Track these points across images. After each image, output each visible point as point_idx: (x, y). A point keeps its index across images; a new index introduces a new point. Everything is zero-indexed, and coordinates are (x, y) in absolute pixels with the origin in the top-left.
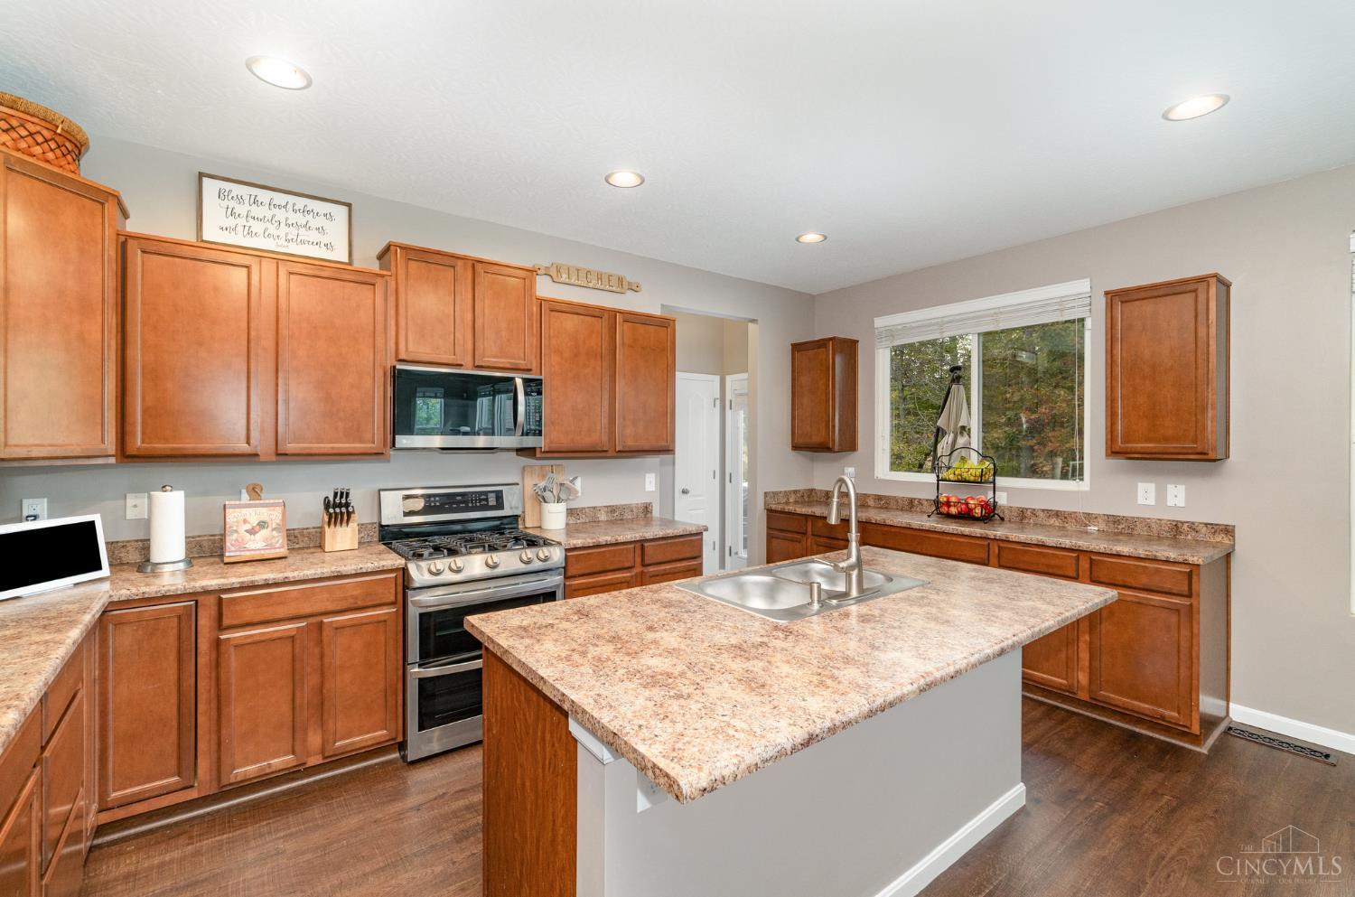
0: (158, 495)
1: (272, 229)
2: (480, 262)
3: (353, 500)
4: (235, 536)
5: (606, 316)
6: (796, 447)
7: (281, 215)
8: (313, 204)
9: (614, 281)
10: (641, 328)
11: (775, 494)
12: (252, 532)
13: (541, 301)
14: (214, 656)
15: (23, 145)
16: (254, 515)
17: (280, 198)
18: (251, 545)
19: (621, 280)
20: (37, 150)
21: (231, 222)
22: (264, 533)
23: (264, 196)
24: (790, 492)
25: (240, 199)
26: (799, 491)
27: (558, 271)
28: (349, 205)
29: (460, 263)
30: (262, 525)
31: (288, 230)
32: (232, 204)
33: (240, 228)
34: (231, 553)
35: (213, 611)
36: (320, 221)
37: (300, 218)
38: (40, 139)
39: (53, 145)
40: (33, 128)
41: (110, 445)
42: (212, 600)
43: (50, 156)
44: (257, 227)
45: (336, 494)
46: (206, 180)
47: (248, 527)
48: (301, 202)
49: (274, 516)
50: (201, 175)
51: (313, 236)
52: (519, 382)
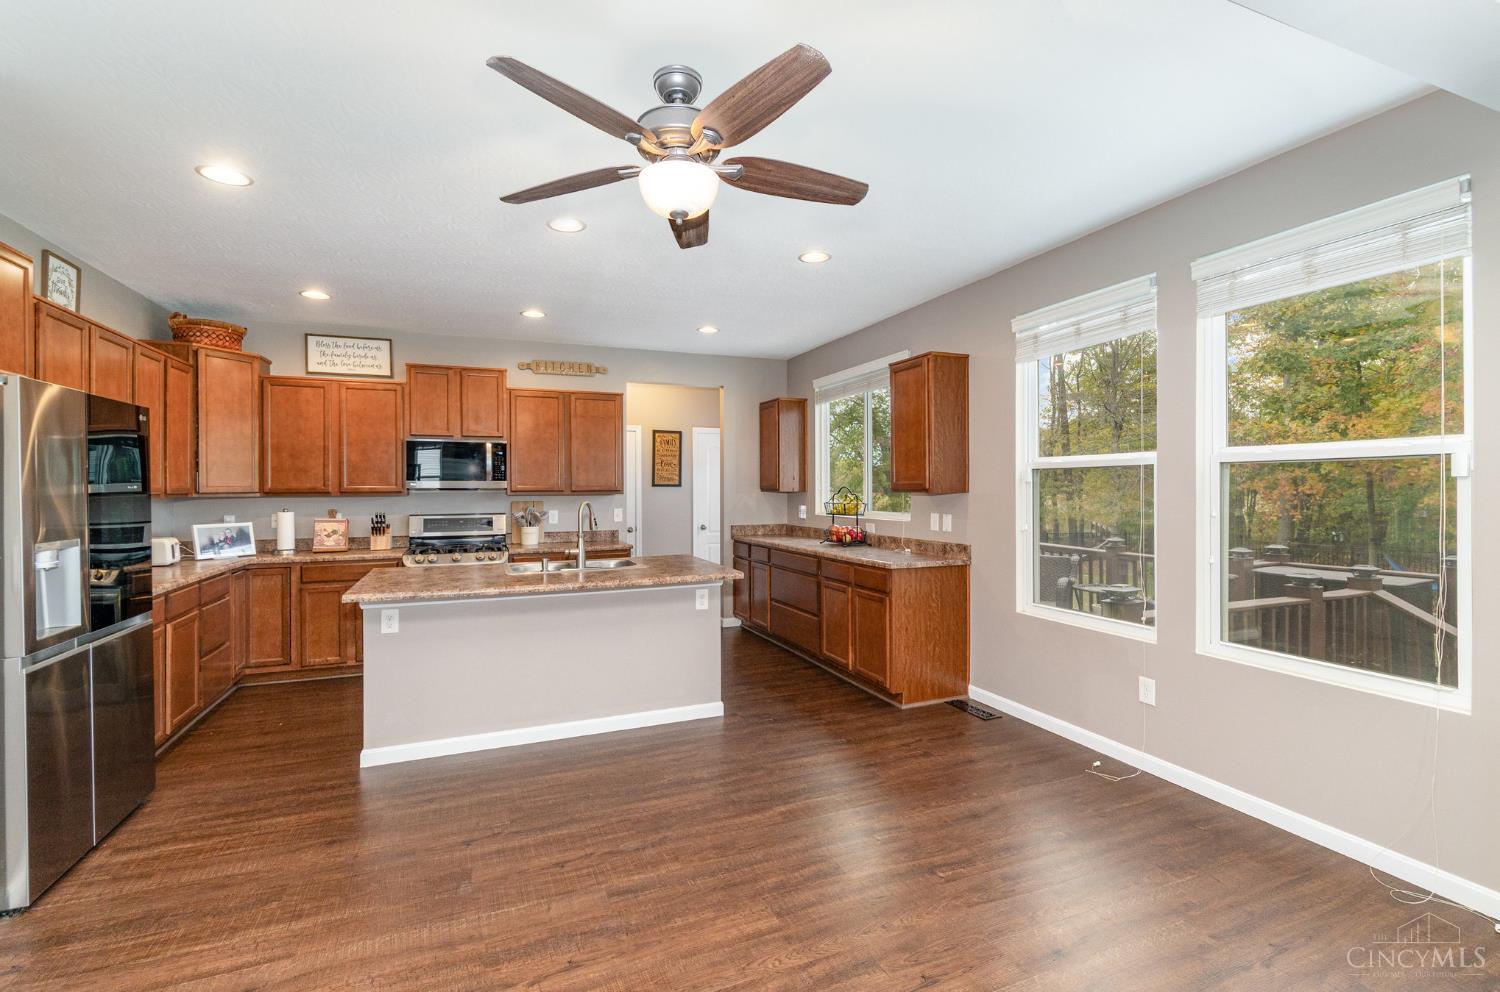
0: (281, 514)
1: (346, 361)
2: (465, 369)
3: (389, 519)
4: (319, 538)
5: (561, 396)
6: (763, 489)
7: (350, 351)
8: (368, 342)
9: (584, 368)
10: (591, 404)
11: (742, 528)
12: (328, 536)
13: (510, 391)
14: (299, 598)
15: (214, 342)
16: (330, 527)
17: (350, 342)
18: (327, 543)
19: (589, 367)
20: (220, 343)
21: (323, 359)
22: (335, 537)
23: (341, 341)
24: (759, 526)
25: (328, 346)
26: (769, 526)
27: (538, 365)
28: (390, 340)
29: (450, 371)
30: (334, 532)
31: (354, 360)
32: (324, 349)
33: (328, 362)
34: (316, 547)
35: (298, 574)
36: (374, 352)
37: (362, 352)
38: (221, 337)
39: (228, 339)
40: (218, 333)
41: (256, 488)
42: (298, 568)
43: (227, 344)
44: (337, 360)
45: (377, 516)
46: (309, 337)
47: (326, 533)
48: (361, 342)
49: (341, 528)
50: (307, 335)
51: (370, 361)
52: (489, 446)
